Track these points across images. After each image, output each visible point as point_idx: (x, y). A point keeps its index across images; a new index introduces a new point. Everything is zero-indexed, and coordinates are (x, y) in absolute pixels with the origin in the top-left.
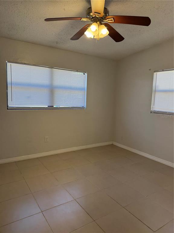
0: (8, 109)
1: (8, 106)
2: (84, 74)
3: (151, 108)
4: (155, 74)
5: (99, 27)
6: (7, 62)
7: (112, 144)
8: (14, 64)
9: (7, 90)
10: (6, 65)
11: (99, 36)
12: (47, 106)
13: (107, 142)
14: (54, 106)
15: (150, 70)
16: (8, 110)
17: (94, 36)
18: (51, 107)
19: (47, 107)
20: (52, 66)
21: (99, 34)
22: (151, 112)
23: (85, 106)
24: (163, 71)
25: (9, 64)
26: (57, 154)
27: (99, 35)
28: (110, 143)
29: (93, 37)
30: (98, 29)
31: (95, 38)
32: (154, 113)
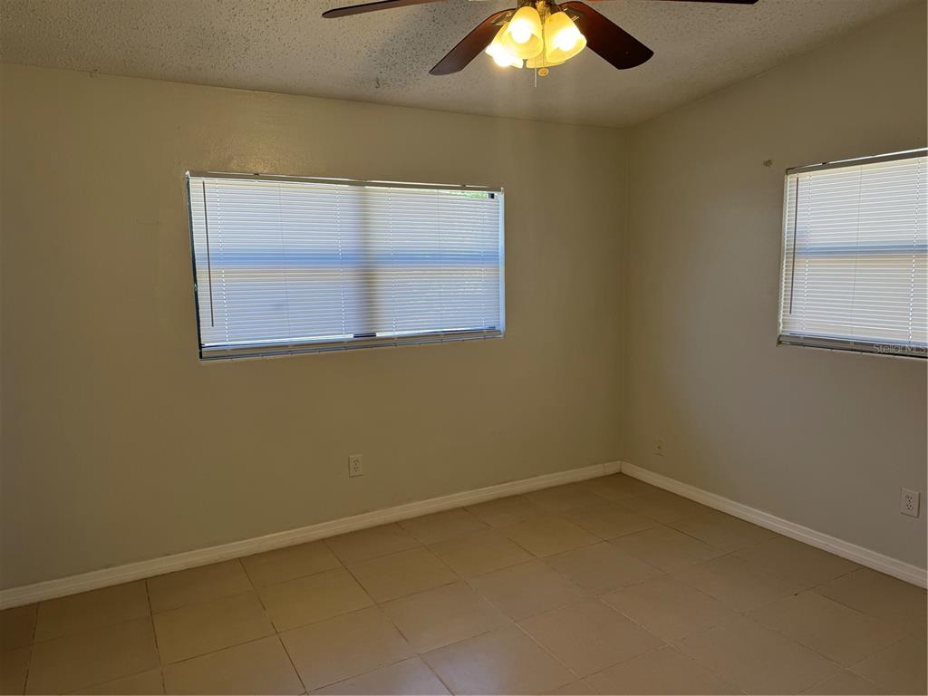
0: (201, 357)
1: (201, 346)
2: (492, 196)
3: (777, 324)
4: (791, 179)
5: (543, 22)
6: (188, 173)
7: (620, 473)
8: (217, 180)
9: (195, 281)
10: (184, 186)
11: (544, 57)
12: (351, 336)
13: (596, 464)
14: (378, 335)
15: (768, 163)
16: (204, 362)
17: (525, 61)
18: (367, 340)
19: (350, 342)
20: (361, 175)
21: (544, 49)
22: (780, 342)
23: (502, 326)
24: (826, 166)
25: (196, 184)
26: (396, 523)
27: (548, 54)
28: (611, 468)
29: (522, 63)
30: (539, 35)
31: (529, 65)
32: (793, 344)
